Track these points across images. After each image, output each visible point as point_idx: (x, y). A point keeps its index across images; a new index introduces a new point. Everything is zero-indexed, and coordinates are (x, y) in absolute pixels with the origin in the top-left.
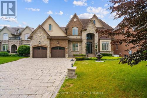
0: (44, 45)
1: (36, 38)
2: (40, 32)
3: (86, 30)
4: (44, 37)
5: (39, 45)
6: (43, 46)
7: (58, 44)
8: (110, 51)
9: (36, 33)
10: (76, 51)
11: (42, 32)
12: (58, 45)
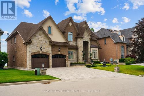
0: (46, 52)
1: (36, 43)
2: (40, 35)
3: (82, 38)
4: (46, 42)
5: (40, 52)
6: (44, 53)
7: (59, 51)
8: (98, 58)
9: (36, 36)
10: (71, 59)
11: (43, 36)
12: (59, 53)
